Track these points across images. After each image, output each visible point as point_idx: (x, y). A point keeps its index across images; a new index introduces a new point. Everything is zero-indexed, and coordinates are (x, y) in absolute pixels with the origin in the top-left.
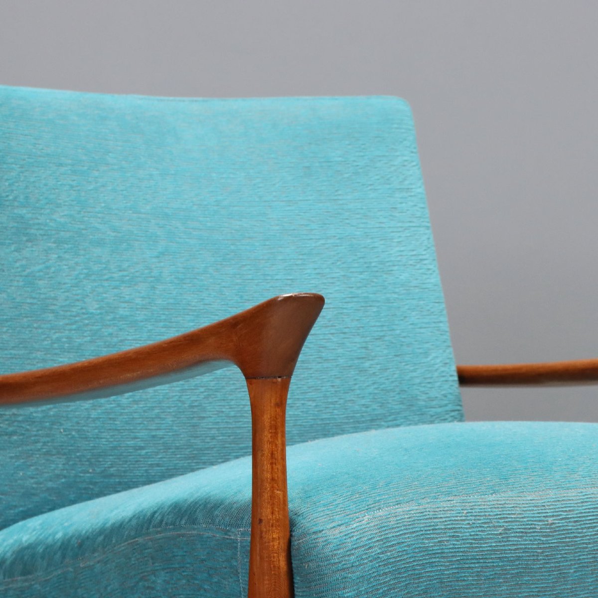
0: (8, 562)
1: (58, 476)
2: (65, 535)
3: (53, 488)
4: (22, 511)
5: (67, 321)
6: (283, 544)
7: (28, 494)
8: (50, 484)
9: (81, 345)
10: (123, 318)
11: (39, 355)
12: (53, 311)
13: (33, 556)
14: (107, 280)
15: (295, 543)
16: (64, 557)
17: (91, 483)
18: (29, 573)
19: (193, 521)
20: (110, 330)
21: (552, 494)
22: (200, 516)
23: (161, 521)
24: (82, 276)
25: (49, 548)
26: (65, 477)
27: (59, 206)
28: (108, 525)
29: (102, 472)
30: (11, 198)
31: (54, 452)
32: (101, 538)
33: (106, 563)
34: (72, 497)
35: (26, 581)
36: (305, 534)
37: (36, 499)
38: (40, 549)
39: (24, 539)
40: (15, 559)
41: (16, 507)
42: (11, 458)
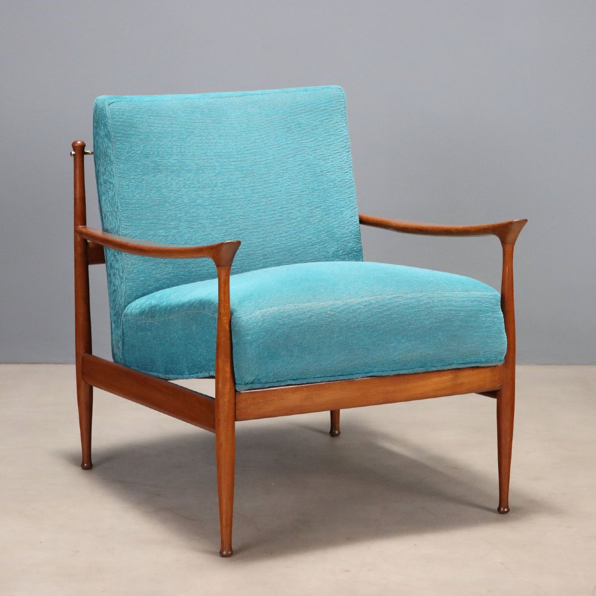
0: (147, 311)
1: (170, 273)
2: (167, 303)
3: (167, 278)
4: (155, 287)
5: (174, 207)
6: (228, 321)
7: (157, 280)
8: (166, 276)
9: (180, 217)
10: (199, 205)
11: (162, 222)
12: (168, 203)
13: (155, 311)
14: (192, 187)
15: (232, 321)
16: (165, 313)
17: (184, 275)
18: (154, 317)
19: (204, 308)
20: (193, 210)
21: (331, 303)
22: (206, 306)
23: (195, 306)
24: (181, 187)
25: (161, 308)
26: (173, 273)
27: (172, 155)
28: (180, 303)
29: (189, 271)
30: (151, 153)
31: (169, 263)
32: (177, 309)
33: (178, 318)
34: (176, 281)
35: (152, 320)
36: (236, 318)
37: (161, 282)
38: (158, 308)
39: (153, 302)
40: (149, 311)
41: (152, 285)
42: (151, 265)
